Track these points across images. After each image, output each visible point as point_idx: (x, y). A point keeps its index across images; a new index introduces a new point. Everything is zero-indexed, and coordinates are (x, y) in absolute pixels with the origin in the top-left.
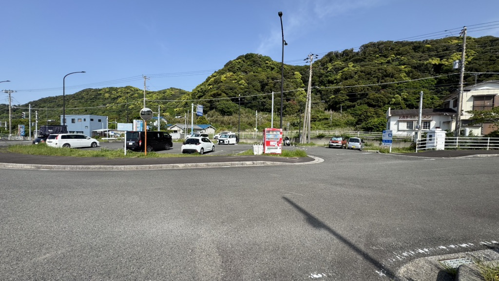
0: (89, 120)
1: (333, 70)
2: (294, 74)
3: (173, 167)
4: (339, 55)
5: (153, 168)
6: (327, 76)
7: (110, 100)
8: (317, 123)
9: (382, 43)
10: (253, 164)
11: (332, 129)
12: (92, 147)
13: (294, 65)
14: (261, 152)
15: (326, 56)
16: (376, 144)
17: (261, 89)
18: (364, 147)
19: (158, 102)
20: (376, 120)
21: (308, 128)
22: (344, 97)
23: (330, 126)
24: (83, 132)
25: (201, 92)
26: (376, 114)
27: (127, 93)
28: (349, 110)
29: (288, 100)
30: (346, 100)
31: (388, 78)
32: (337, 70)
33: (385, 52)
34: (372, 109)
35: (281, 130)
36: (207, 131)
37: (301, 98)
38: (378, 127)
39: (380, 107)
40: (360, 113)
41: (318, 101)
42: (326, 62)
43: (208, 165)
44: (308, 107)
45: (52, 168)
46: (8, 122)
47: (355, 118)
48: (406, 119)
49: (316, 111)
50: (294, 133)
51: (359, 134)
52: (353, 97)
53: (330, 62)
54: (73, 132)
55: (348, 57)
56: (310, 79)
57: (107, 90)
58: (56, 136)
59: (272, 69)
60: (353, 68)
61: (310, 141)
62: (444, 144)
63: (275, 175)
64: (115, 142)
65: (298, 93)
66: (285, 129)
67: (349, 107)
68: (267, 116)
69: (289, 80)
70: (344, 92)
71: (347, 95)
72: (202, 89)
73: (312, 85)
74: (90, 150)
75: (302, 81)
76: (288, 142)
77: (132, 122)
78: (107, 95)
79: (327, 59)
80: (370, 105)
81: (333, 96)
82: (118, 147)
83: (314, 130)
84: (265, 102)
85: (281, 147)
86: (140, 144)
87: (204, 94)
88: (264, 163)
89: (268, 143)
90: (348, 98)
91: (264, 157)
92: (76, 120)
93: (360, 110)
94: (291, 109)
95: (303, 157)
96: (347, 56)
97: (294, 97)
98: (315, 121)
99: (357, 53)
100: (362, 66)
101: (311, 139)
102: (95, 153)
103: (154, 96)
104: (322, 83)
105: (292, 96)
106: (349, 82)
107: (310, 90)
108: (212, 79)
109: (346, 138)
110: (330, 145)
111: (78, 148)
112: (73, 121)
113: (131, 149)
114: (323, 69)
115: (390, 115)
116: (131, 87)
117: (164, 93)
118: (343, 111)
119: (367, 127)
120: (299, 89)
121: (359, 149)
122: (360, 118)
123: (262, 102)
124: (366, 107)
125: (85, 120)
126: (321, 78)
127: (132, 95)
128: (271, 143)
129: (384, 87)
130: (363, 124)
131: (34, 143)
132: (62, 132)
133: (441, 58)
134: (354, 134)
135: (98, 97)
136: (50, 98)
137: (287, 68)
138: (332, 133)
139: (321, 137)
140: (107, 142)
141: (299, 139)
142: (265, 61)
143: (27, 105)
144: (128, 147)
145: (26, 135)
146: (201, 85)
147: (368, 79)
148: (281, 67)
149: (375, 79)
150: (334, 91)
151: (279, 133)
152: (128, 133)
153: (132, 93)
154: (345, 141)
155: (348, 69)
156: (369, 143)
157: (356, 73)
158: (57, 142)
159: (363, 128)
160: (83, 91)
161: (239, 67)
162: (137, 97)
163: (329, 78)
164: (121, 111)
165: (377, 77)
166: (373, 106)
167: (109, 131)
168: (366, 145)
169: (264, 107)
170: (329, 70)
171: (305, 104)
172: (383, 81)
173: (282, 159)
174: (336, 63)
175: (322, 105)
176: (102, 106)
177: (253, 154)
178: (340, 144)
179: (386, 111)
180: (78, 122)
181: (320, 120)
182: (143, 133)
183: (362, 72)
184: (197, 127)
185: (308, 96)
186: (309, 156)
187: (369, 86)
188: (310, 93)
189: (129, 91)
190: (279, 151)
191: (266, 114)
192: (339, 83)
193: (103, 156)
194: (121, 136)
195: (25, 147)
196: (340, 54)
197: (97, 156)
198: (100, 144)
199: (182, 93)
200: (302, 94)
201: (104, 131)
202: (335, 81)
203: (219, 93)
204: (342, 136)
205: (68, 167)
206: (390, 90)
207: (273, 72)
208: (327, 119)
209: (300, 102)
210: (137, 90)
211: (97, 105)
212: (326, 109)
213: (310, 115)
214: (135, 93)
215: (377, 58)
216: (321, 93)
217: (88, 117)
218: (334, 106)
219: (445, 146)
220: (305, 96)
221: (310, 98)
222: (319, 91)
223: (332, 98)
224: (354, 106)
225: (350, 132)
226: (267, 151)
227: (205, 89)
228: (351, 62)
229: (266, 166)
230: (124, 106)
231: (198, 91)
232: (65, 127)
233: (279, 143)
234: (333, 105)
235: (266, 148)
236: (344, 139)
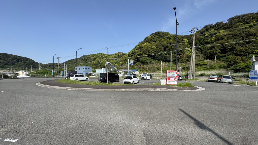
0: (85, 68)
1: (209, 35)
2: (183, 40)
3: (120, 90)
4: (213, 27)
5: (111, 90)
6: (205, 40)
7: (93, 59)
8: (199, 67)
9: (245, 15)
10: (161, 90)
11: (209, 71)
12: (86, 80)
13: (183, 35)
14: (165, 84)
15: (203, 28)
16: (244, 80)
17: (164, 49)
18: (234, 82)
19: (113, 59)
20: (243, 64)
21: (193, 70)
22: (217, 51)
23: (208, 69)
24: (82, 74)
25: (133, 53)
26: (243, 60)
27: (100, 56)
28: (222, 59)
29: (180, 55)
30: (219, 53)
31: (251, 37)
32: (212, 35)
33: (248, 21)
34: (239, 58)
35: (177, 71)
36: (135, 73)
37: (188, 53)
38: (244, 69)
39: (246, 55)
40: (230, 60)
41: (199, 54)
43: (136, 90)
44: (193, 58)
45: (71, 89)
46: (57, 70)
47: (226, 63)
49: (198, 60)
50: (184, 73)
51: (230, 73)
52: (224, 50)
53: (206, 31)
54: (79, 74)
55: (219, 27)
56: (194, 42)
57: (92, 55)
58: (73, 76)
59: (170, 38)
60: (223, 33)
61: (195, 78)
63: (174, 97)
64: (95, 78)
66: (179, 71)
67: (221, 57)
68: (167, 64)
69: (180, 44)
70: (217, 48)
71: (220, 50)
72: (133, 52)
73: (195, 46)
74: (85, 82)
75: (188, 44)
76: (181, 78)
77: (102, 69)
78: (92, 57)
79: (204, 30)
80: (237, 55)
81: (210, 51)
82: (96, 80)
83: (197, 71)
84: (166, 57)
85: (176, 81)
86: (105, 79)
87: (134, 54)
88: (166, 90)
89: (169, 79)
90: (220, 51)
91: (167, 86)
92: (80, 69)
93: (230, 58)
94: (182, 60)
95: (191, 87)
96: (219, 26)
97: (184, 53)
98: (197, 66)
99: (226, 24)
100: (230, 31)
101: (196, 76)
102: (87, 83)
103: (111, 57)
104: (201, 44)
105: (182, 52)
106: (220, 41)
107: (194, 48)
108: (138, 47)
109: (220, 76)
110: (208, 80)
111: (81, 81)
112: (79, 69)
113: (101, 82)
114: (202, 36)
115: (255, 61)
116: (102, 53)
117: (115, 55)
119: (236, 69)
120: (186, 48)
121: (230, 83)
122: (230, 63)
123: (164, 57)
124: (234, 56)
125: (83, 69)
126: (201, 41)
127: (102, 57)
128: (171, 79)
129: (248, 43)
130: (233, 67)
131: (66, 78)
132: (75, 74)
134: (226, 74)
135: (89, 58)
136: (71, 60)
138: (209, 73)
139: (202, 75)
140: (92, 78)
141: (188, 77)
142: (166, 35)
143: (64, 63)
144: (100, 80)
145: (63, 75)
146: (132, 50)
147: (235, 39)
148: (175, 37)
149: (241, 38)
150: (210, 48)
151: (175, 73)
152: (101, 74)
153: (102, 56)
155: (220, 34)
156: (238, 79)
157: (225, 36)
158: (73, 78)
159: (233, 70)
160: (83, 56)
161: (151, 40)
162: (104, 58)
163: (206, 40)
164: (97, 64)
165: (242, 37)
166: (240, 55)
167: (92, 73)
168: (236, 80)
169: (166, 59)
170: (206, 35)
171: (191, 56)
172: (247, 39)
173: (178, 88)
174: (211, 31)
175: (202, 56)
176: (90, 62)
177: (160, 84)
178: (216, 79)
179: (250, 58)
180: (81, 70)
181: (201, 65)
182: (106, 74)
183: (230, 35)
184: (131, 71)
185: (192, 52)
186: (195, 86)
187: (236, 43)
188: (194, 50)
189: (100, 55)
190: (175, 83)
191: (167, 63)
192: (213, 43)
193: (90, 84)
194: (97, 76)
195: (63, 80)
196: (214, 25)
197: (88, 84)
198: (89, 79)
199: (123, 55)
200: (189, 51)
201: (91, 73)
202: (211, 42)
203: (141, 53)
204: (217, 75)
205: (77, 89)
206: (253, 44)
207: (171, 40)
208: (206, 65)
209: (187, 55)
210: (104, 54)
211: (88, 62)
212: (205, 59)
213: (194, 63)
214: (103, 56)
215: (242, 25)
216: (201, 50)
217: (85, 67)
218: (211, 57)
220: (191, 52)
221: (194, 53)
222: (200, 49)
223: (209, 52)
224: (225, 56)
225: (223, 72)
226: (168, 83)
227: (134, 52)
228: (221, 29)
229: (168, 91)
230: (98, 62)
231: (131, 53)
232: (76, 72)
233: (175, 79)
234: (209, 56)
235: (168, 81)
236: (218, 76)
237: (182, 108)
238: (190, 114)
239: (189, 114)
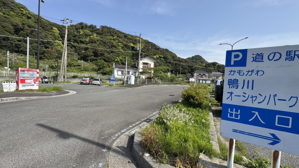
1: (84, 35)
2: (52, 29)
4: (88, 27)
6: (80, 38)
8: (72, 68)
9: (111, 28)
11: (83, 73)
13: (53, 22)
14: (13, 90)
15: (79, 24)
16: (108, 82)
17: (15, 32)
18: (101, 84)
20: (108, 69)
21: (64, 70)
22: (91, 54)
23: (82, 71)
26: (108, 66)
28: (94, 62)
29: (46, 48)
30: (92, 55)
31: (114, 48)
32: (87, 35)
33: (113, 34)
34: (106, 63)
35: (38, 70)
37: (59, 48)
38: (109, 73)
39: (110, 62)
40: (100, 64)
41: (73, 53)
42: (79, 28)
44: (64, 55)
47: (97, 67)
48: (121, 70)
49: (71, 60)
50: (53, 73)
51: (99, 76)
52: (96, 54)
53: (82, 29)
55: (93, 30)
56: (66, 36)
59: (29, 18)
60: (96, 37)
61: (66, 80)
62: (134, 82)
63: (30, 108)
65: (56, 44)
66: (44, 70)
67: (94, 60)
68: (22, 57)
69: (48, 32)
70: (91, 50)
71: (93, 53)
73: (68, 41)
75: (59, 36)
76: (46, 80)
79: (79, 26)
80: (105, 61)
81: (84, 52)
83: (70, 72)
84: (20, 45)
85: (38, 84)
88: (16, 99)
89: (23, 81)
90: (93, 54)
91: (18, 93)
93: (100, 62)
94: (50, 55)
95: (59, 91)
96: (92, 28)
97: (52, 46)
98: (70, 66)
99: (99, 29)
100: (101, 38)
101: (67, 78)
104: (75, 41)
105: (51, 45)
106: (94, 45)
107: (66, 44)
109: (92, 78)
110: (81, 82)
114: (77, 32)
115: (114, 67)
118: (90, 62)
119: (104, 72)
120: (57, 41)
121: (99, 85)
122: (100, 67)
123: (16, 44)
124: (103, 61)
126: (75, 38)
128: (26, 81)
129: (112, 52)
130: (102, 71)
133: (134, 44)
134: (96, 76)
137: (46, 22)
138: (83, 75)
139: (75, 77)
141: (57, 78)
142: (19, 8)
147: (104, 46)
148: (38, 19)
149: (108, 47)
150: (84, 48)
151: (36, 73)
154: (91, 80)
155: (93, 37)
156: (104, 81)
157: (98, 41)
159: (102, 73)
165: (109, 46)
166: (107, 61)
168: (103, 82)
169: (19, 49)
170: (81, 34)
171: (62, 53)
172: (112, 49)
173: (40, 94)
174: (85, 31)
175: (76, 56)
177: (3, 91)
178: (88, 82)
179: (112, 65)
181: (74, 66)
183: (101, 41)
185: (64, 48)
186: (65, 90)
187: (105, 50)
188: (66, 46)
190: (36, 87)
191: (22, 56)
192: (87, 44)
196: (88, 26)
200: (60, 45)
202: (85, 42)
204: (89, 77)
206: (115, 54)
207: (30, 20)
208: (80, 66)
209: (57, 51)
212: (79, 59)
213: (66, 62)
215: (109, 35)
216: (75, 48)
218: (85, 58)
219: (135, 82)
220: (62, 48)
221: (66, 50)
222: (75, 47)
223: (83, 53)
224: (97, 60)
225: (94, 75)
226: (21, 87)
228: (95, 33)
229: (21, 101)
233: (35, 81)
234: (84, 57)
235: (20, 85)
236: (90, 79)
237: (42, 122)
238: (53, 126)
239: (51, 126)
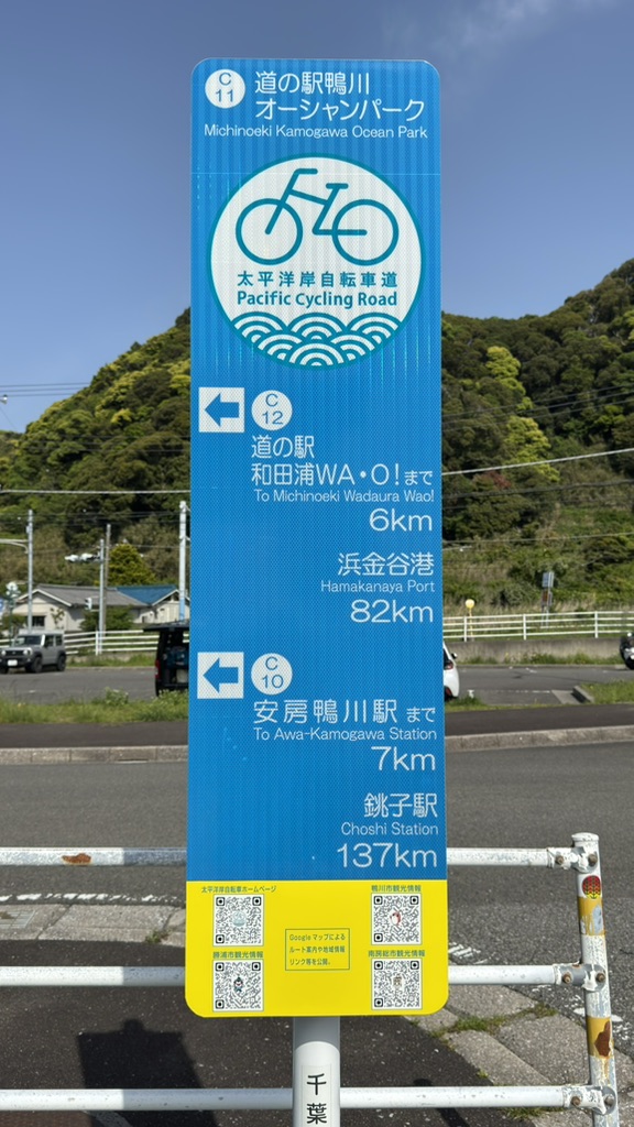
2: (485, 358)
6: (630, 366)
13: (483, 317)
25: (75, 438)
42: (620, 303)
65: (511, 438)
69: (468, 382)
72: (76, 422)
75: (520, 385)
79: (619, 290)
87: (90, 448)
94: (490, 510)
97: (498, 458)
105: (488, 452)
108: (127, 380)
114: (611, 335)
120: (513, 420)
126: (603, 372)
137: (456, 328)
146: (70, 406)
175: (620, 486)
200: (529, 441)
209: (523, 478)
222: (600, 429)
227: (92, 425)
231: (61, 432)
